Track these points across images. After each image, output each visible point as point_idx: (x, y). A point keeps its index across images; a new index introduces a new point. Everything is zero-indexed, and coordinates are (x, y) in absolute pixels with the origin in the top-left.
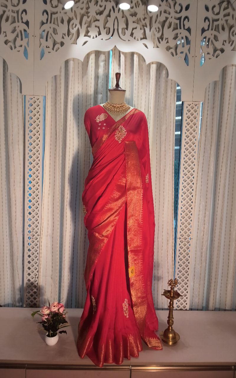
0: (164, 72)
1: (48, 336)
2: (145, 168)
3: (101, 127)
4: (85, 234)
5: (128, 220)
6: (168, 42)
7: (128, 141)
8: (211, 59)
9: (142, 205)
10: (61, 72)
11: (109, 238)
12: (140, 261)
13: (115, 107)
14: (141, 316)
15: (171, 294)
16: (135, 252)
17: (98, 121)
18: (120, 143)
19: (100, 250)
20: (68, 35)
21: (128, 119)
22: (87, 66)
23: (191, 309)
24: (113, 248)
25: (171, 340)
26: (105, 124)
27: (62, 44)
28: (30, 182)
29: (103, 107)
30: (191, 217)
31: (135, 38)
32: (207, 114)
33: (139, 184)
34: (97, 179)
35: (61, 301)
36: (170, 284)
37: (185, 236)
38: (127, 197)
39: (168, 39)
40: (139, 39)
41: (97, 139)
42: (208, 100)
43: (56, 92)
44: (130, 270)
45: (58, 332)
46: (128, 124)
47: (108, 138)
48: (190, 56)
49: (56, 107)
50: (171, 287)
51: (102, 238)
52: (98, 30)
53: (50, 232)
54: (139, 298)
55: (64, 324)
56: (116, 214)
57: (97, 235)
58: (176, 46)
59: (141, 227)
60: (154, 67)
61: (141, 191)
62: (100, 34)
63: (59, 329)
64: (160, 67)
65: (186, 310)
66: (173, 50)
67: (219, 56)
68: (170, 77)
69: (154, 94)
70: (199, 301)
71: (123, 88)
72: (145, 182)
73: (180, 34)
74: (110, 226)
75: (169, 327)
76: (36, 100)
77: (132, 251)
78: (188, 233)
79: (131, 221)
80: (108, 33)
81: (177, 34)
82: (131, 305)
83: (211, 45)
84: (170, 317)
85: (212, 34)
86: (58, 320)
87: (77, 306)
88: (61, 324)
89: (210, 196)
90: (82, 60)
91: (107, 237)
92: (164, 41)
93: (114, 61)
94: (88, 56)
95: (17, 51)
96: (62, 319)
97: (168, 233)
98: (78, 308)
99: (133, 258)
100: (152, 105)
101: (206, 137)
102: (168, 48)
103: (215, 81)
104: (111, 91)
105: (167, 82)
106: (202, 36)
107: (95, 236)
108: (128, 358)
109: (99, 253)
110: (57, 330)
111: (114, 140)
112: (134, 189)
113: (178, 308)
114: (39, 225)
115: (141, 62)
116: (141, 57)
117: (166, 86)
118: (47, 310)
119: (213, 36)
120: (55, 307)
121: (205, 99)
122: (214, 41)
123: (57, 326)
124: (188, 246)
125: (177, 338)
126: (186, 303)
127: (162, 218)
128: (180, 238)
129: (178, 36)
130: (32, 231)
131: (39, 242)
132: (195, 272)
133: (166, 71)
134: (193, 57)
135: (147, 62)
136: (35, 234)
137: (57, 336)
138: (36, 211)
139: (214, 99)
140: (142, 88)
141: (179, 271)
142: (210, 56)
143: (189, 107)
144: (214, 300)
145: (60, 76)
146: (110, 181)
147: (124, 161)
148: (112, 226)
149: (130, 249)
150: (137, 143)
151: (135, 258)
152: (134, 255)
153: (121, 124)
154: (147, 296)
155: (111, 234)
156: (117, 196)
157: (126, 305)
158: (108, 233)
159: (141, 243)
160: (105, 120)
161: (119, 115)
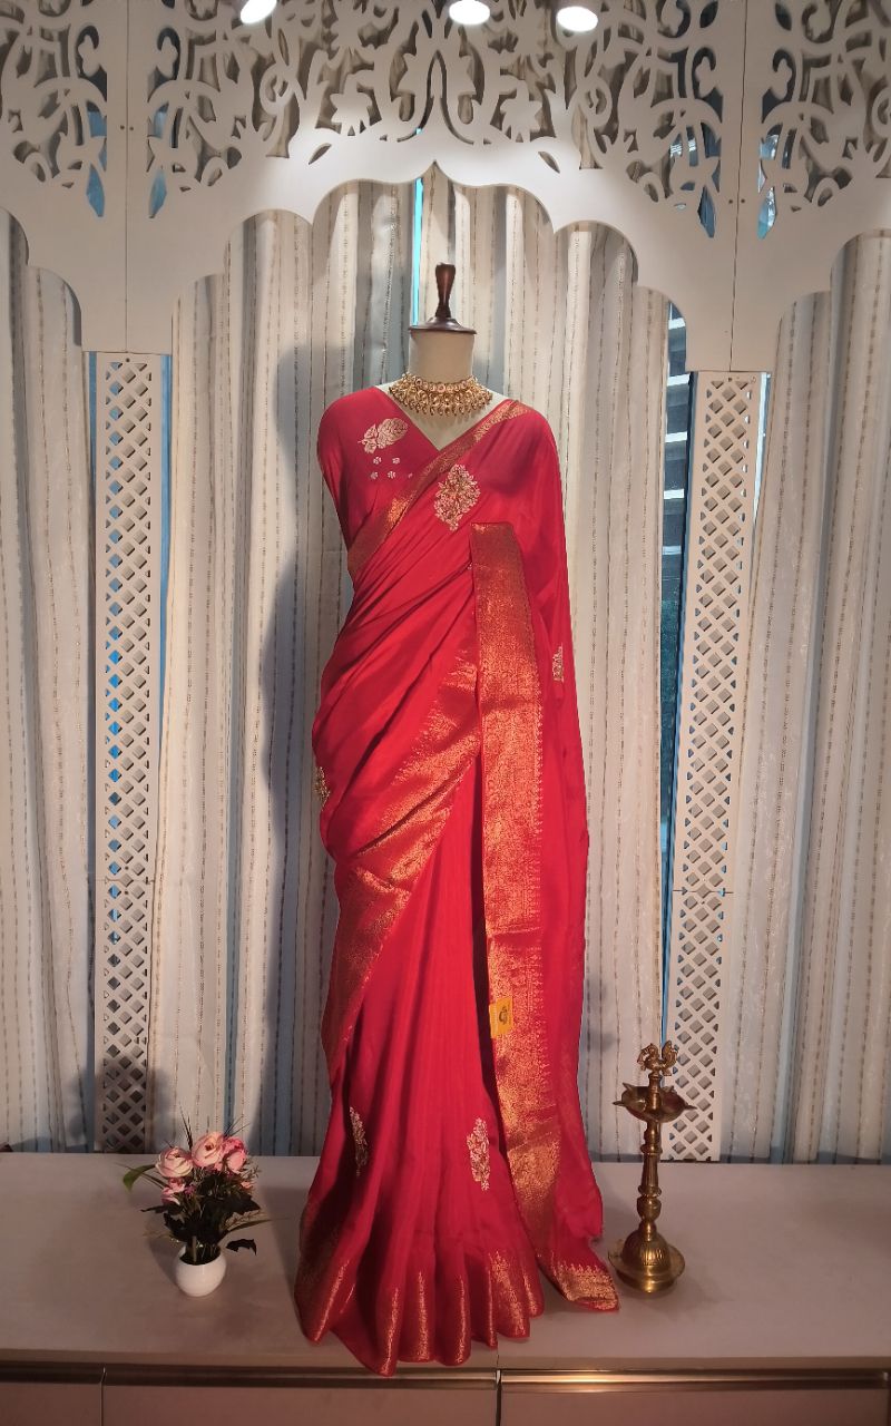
0: (621, 262)
1: (188, 1259)
2: (548, 625)
3: (382, 468)
4: (325, 876)
5: (487, 820)
6: (634, 147)
7: (484, 524)
8: (799, 209)
9: (538, 765)
10: (228, 263)
11: (414, 888)
12: (532, 977)
13: (435, 394)
14: (538, 1183)
15: (649, 1101)
16: (515, 941)
17: (370, 447)
18: (456, 531)
19: (381, 936)
20: (257, 124)
21: (486, 437)
22: (329, 242)
23: (727, 1159)
24: (430, 926)
25: (650, 1275)
26: (396, 461)
27: (233, 157)
28: (115, 681)
29: (391, 396)
30: (725, 812)
31: (509, 134)
32: (787, 420)
33: (527, 684)
35: (236, 1129)
36: (647, 1064)
37: (705, 881)
38: (480, 737)
39: (634, 134)
40: (526, 137)
41: (367, 517)
42: (790, 366)
43: (211, 340)
44: (494, 1012)
45: (223, 1243)
46: (484, 458)
47: (408, 514)
48: (718, 200)
49: (210, 398)
50: (650, 1076)
51: (386, 891)
52: (370, 103)
53: (191, 868)
54: (529, 1114)
55: (246, 1214)
56: (440, 799)
57: (369, 877)
58: (666, 161)
59: (536, 849)
60: (581, 244)
61: (535, 715)
62: (375, 117)
63: (226, 1232)
64: (605, 240)
65: (709, 1160)
66: (654, 179)
67: (830, 197)
68: (642, 281)
69: (583, 346)
70: (756, 1127)
71: (466, 324)
72: (550, 677)
73: (682, 114)
74: (421, 844)
75: (643, 1225)
76: (136, 372)
77: (500, 939)
78: (717, 869)
79: (498, 828)
80: (405, 116)
81: (670, 116)
82: (501, 1142)
83: (800, 158)
84: (648, 1185)
85: (802, 117)
86: (222, 1199)
87: (298, 1148)
88: (238, 1216)
89: (799, 729)
90: (310, 216)
91: (405, 885)
92: (621, 145)
93: (429, 220)
94: (331, 202)
95: (64, 185)
96: (239, 1195)
97: (638, 872)
98: (300, 1153)
99: (508, 965)
100: (575, 388)
101: (780, 506)
102: (636, 171)
103: (816, 294)
104: (419, 335)
105: (630, 297)
106: (763, 121)
107: (360, 881)
108: (488, 1344)
109: (376, 947)
110: (220, 1237)
111: (430, 519)
112: (510, 703)
113: (678, 1153)
114: (150, 843)
115: (534, 222)
116: (533, 204)
117: (630, 314)
118: (182, 1163)
119: (807, 124)
120: (211, 1152)
121: (777, 364)
122: (811, 142)
123: (218, 1223)
124: (714, 921)
125: (673, 1267)
126: (707, 1133)
127: (617, 817)
128: (684, 892)
129: (673, 122)
130: (123, 865)
131: (150, 905)
132: (740, 1017)
133: (628, 258)
134: (731, 202)
135: (557, 224)
136: (134, 876)
137: (219, 1258)
138: (139, 788)
139: (811, 363)
140: (536, 324)
141: (681, 1015)
142: (797, 199)
143: (717, 395)
144: (812, 1120)
145: (227, 277)
146: (417, 675)
147: (470, 597)
148: (427, 845)
149: (495, 932)
150: (517, 529)
151: (514, 967)
152: (511, 953)
153: (457, 460)
154: (557, 1110)
155: (423, 876)
156: (446, 733)
157: (480, 1143)
158: (410, 871)
159: (535, 908)
160: (396, 442)
161: (452, 425)
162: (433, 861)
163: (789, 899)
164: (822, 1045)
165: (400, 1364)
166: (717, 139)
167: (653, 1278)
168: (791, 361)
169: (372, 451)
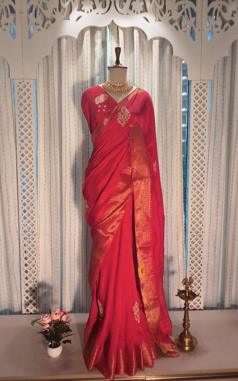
0: (168, 48)
1: (51, 347)
2: (152, 155)
3: (101, 109)
4: (87, 231)
5: (135, 214)
6: (171, 15)
7: (132, 125)
8: (219, 32)
9: (150, 196)
10: (52, 52)
11: (115, 235)
12: (150, 260)
13: (116, 86)
14: (154, 320)
15: (186, 294)
16: (144, 249)
17: (97, 102)
18: (124, 127)
19: (105, 249)
20: (60, 11)
21: (132, 99)
22: (82, 45)
23: (205, 308)
24: (120, 245)
25: (187, 345)
26: (105, 106)
27: (53, 21)
28: (23, 177)
29: (103, 88)
30: (202, 209)
31: (134, 11)
32: (217, 94)
33: (146, 173)
34: (98, 169)
35: (63, 308)
36: (185, 284)
37: (197, 229)
38: (133, 189)
39: (171, 11)
40: (139, 13)
41: (97, 124)
42: (218, 78)
43: (48, 75)
44: (139, 270)
45: (61, 341)
46: (131, 105)
47: (109, 123)
48: (196, 30)
49: (48, 92)
50: (186, 287)
52: (93, 3)
53: (48, 231)
54: (151, 300)
55: (68, 333)
56: (122, 207)
57: (101, 231)
58: (180, 20)
59: (150, 221)
60: (156, 43)
61: (149, 182)
62: (95, 8)
63: (62, 338)
64: (163, 42)
65: (200, 309)
66: (177, 24)
67: (228, 28)
68: (175, 54)
69: (158, 74)
70: (213, 299)
72: (153, 170)
73: (185, 5)
74: (116, 221)
75: (184, 331)
76: (26, 85)
77: (140, 248)
78: (200, 226)
79: (139, 215)
80: (104, 7)
81: (181, 6)
82: (143, 308)
83: (219, 17)
84: (186, 319)
85: (219, 5)
86: (60, 329)
87: (81, 311)
88: (65, 333)
89: (223, 184)
90: (76, 37)
91: (112, 233)
92: (167, 14)
93: (112, 38)
94: (82, 33)
95: (3, 30)
96: (65, 328)
97: (177, 227)
99: (143, 256)
100: (156, 86)
101: (216, 119)
102: (172, 22)
103: (225, 57)
104: (110, 69)
105: (171, 59)
106: (208, 7)
107: (99, 233)
108: (142, 369)
109: (104, 252)
110: (60, 340)
111: (116, 123)
112: (142, 178)
113: (191, 307)
114: (35, 224)
115: (142, 38)
116: (142, 32)
117: (171, 64)
118: (48, 319)
119: (221, 7)
120: (57, 315)
121: (214, 78)
122: (222, 13)
123: (59, 336)
124: (200, 241)
125: (194, 343)
126: (199, 302)
127: (171, 211)
128: (191, 232)
129: (182, 7)
130: (27, 230)
131: (36, 242)
132: (208, 268)
133: (170, 47)
134: (199, 30)
135: (149, 38)
136: (31, 234)
137: (60, 346)
138: (32, 208)
139: (224, 77)
140: (144, 68)
141: (191, 268)
142: (219, 29)
143: (197, 87)
144: (229, 297)
145: (52, 56)
146: (114, 170)
147: (128, 147)
148: (118, 221)
149: (139, 246)
150: (141, 126)
151: (144, 256)
152: (144, 252)
153: (124, 106)
154: (159, 298)
155: (117, 231)
156: (123, 188)
157: (137, 309)
158: (114, 229)
159: (150, 239)
160: (105, 101)
161: (121, 95)
162: (120, 226)
163: (221, 234)
164: (231, 275)
165: (116, 376)
166: (195, 12)
167: (188, 346)
168: (218, 77)
169: (98, 104)
